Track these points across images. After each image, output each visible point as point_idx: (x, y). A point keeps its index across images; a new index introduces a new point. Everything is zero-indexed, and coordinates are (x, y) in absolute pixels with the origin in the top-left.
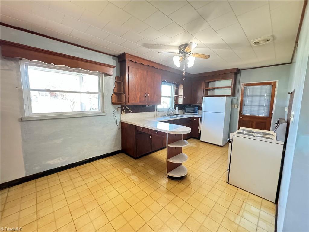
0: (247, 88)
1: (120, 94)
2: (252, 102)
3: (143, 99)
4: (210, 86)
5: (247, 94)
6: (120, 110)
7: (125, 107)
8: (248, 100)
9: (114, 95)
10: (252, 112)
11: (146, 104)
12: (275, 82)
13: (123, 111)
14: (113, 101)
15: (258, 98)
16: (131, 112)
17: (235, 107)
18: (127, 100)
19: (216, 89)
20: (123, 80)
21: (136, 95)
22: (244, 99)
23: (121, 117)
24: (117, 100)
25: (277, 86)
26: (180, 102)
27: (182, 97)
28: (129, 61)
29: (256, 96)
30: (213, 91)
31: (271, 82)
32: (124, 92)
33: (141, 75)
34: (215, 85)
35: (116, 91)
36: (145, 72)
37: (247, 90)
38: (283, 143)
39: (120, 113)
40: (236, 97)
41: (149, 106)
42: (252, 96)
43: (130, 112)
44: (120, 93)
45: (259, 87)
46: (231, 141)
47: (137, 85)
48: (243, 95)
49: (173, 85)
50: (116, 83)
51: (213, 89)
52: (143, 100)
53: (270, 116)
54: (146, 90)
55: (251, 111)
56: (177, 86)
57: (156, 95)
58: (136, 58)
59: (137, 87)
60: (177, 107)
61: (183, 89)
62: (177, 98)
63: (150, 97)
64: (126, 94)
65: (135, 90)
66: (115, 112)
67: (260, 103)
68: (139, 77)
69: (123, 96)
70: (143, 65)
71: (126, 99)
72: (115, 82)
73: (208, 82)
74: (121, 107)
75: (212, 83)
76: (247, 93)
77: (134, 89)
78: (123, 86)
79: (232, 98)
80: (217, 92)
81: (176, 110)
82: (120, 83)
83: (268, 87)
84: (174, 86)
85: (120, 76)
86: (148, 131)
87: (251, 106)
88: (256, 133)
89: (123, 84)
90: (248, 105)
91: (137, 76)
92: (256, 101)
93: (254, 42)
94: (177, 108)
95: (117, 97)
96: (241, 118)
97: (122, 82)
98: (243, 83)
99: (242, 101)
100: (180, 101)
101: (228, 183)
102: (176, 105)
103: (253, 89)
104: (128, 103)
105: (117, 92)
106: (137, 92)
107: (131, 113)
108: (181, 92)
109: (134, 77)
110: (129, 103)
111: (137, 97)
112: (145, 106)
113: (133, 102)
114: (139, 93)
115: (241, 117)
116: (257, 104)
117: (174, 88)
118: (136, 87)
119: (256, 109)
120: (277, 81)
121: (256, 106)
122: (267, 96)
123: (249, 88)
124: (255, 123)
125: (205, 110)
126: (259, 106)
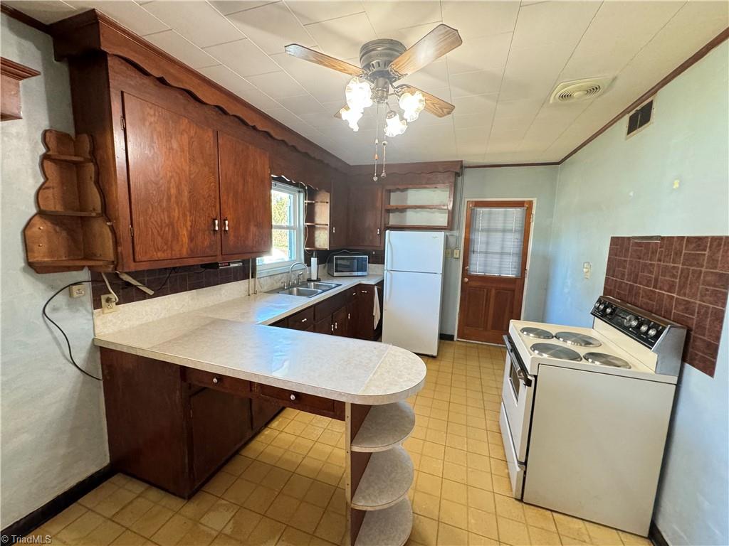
0: (478, 212)
1: (84, 221)
2: (487, 243)
3: (205, 241)
4: (395, 200)
5: (477, 227)
6: (89, 291)
7: (115, 278)
8: (479, 239)
9: (41, 226)
10: (488, 268)
11: (219, 259)
12: (531, 203)
13: (104, 298)
14: (40, 256)
15: (499, 235)
16: (151, 293)
17: (455, 256)
18: (125, 249)
19: (408, 210)
20: (93, 152)
21: (171, 225)
22: (472, 237)
23: (98, 322)
24: (62, 251)
25: (534, 212)
26: (322, 243)
27: (328, 227)
28: (124, 68)
29: (496, 231)
30: (403, 214)
31: (524, 202)
32: (107, 211)
33: (190, 144)
34: (406, 199)
35: (54, 205)
36: (210, 134)
37: (478, 216)
38: (675, 380)
39: (89, 305)
40: (456, 233)
41: (231, 265)
42: (488, 231)
43: (144, 296)
44: (83, 214)
45: (501, 210)
46: (533, 379)
47: (173, 184)
48: (470, 227)
49: (299, 192)
50: (47, 164)
51: (403, 210)
52: (207, 243)
53: (522, 275)
54: (215, 206)
55: (485, 265)
56: (311, 194)
57: (255, 226)
58: (163, 62)
59: (173, 191)
60: (312, 259)
61: (329, 204)
62: (310, 231)
63: (231, 234)
64: (117, 219)
65: (164, 204)
66: (55, 309)
67: (502, 248)
68: (183, 151)
69: (102, 231)
70: (197, 104)
71: (116, 243)
72: (45, 157)
73: (390, 191)
74: (93, 281)
75: (398, 193)
76: (477, 224)
77: (161, 201)
78: (97, 183)
79: (448, 234)
80: (412, 218)
81: (309, 265)
82: (78, 165)
83: (516, 213)
84: (302, 195)
85: (72, 132)
86: (251, 390)
87: (486, 253)
88: (561, 339)
89: (98, 174)
90: (481, 252)
91: (175, 145)
92: (496, 241)
93: (560, 93)
94: (314, 260)
95: (64, 234)
96: (467, 283)
97: (87, 161)
98: (469, 200)
99: (468, 242)
100: (323, 240)
101: (521, 500)
102: (311, 251)
103: (490, 213)
104: (134, 264)
105: (59, 208)
106: (176, 214)
107: (150, 297)
108: (323, 214)
109: (156, 146)
110: (134, 261)
111: (176, 236)
112: (214, 266)
113: (160, 255)
114: (184, 215)
115: (466, 280)
116: (497, 248)
117: (301, 200)
118: (169, 189)
119: (495, 260)
120: (535, 200)
121: (497, 253)
122: (516, 231)
123: (482, 211)
124: (493, 291)
125: (392, 267)
126: (502, 254)
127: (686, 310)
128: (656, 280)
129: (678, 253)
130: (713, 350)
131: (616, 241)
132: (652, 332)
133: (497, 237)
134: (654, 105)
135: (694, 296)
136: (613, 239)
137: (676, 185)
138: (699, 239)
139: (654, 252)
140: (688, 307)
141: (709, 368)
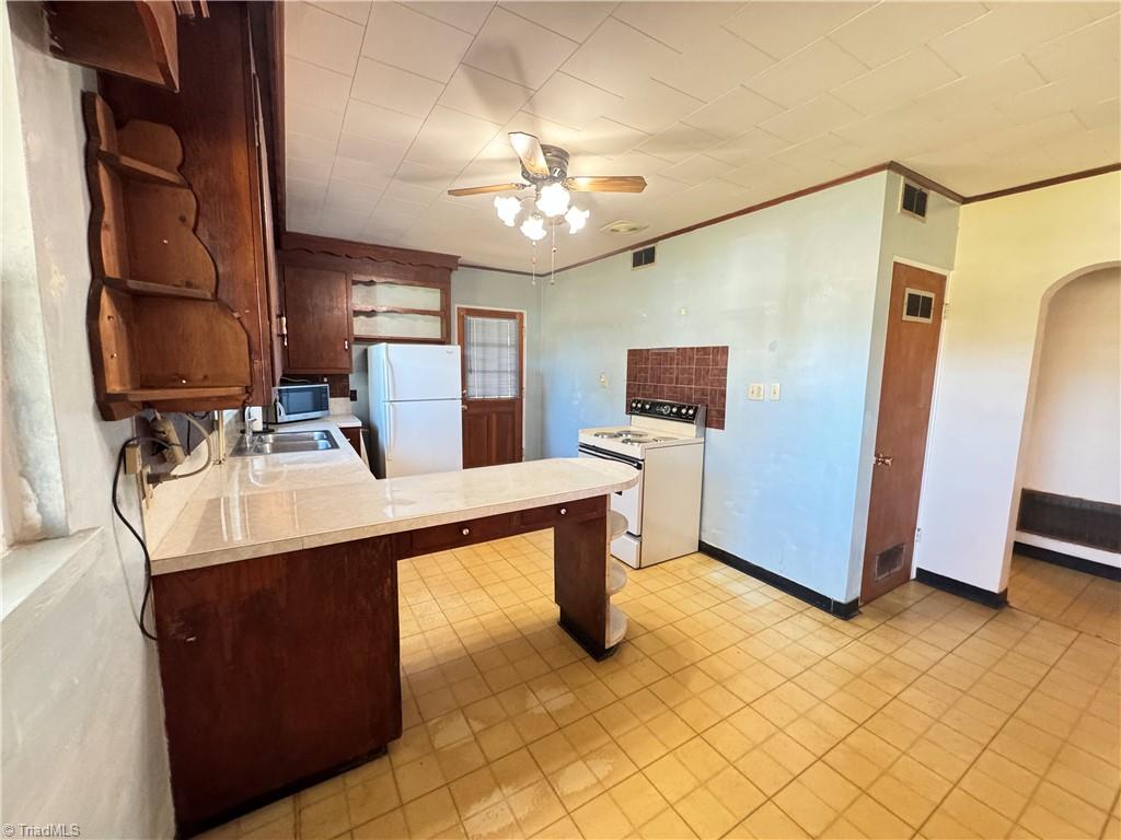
0: (471, 322)
2: (484, 360)
5: (471, 340)
8: (475, 355)
10: (488, 390)
12: (521, 314)
15: (495, 351)
22: (468, 352)
25: (525, 324)
29: (493, 345)
31: (515, 313)
37: (471, 327)
38: (703, 440)
42: (484, 345)
45: (495, 321)
48: (463, 339)
51: (369, 314)
53: (519, 395)
55: (484, 387)
67: (500, 365)
76: (471, 336)
83: (509, 324)
87: (483, 372)
90: (477, 371)
92: (493, 358)
93: (613, 227)
96: (467, 409)
98: (459, 305)
99: (465, 359)
101: (640, 568)
103: (484, 324)
115: (466, 405)
116: (494, 367)
119: (493, 380)
120: (525, 313)
121: (494, 372)
122: (511, 346)
123: (474, 321)
124: (494, 417)
125: (394, 395)
126: (499, 372)
127: (703, 394)
128: (677, 378)
129: (691, 359)
130: (722, 414)
131: (632, 353)
132: (691, 412)
133: (493, 352)
134: (657, 251)
135: (707, 384)
136: (630, 351)
137: (683, 313)
138: (704, 348)
139: (672, 359)
140: (703, 392)
141: (721, 425)
